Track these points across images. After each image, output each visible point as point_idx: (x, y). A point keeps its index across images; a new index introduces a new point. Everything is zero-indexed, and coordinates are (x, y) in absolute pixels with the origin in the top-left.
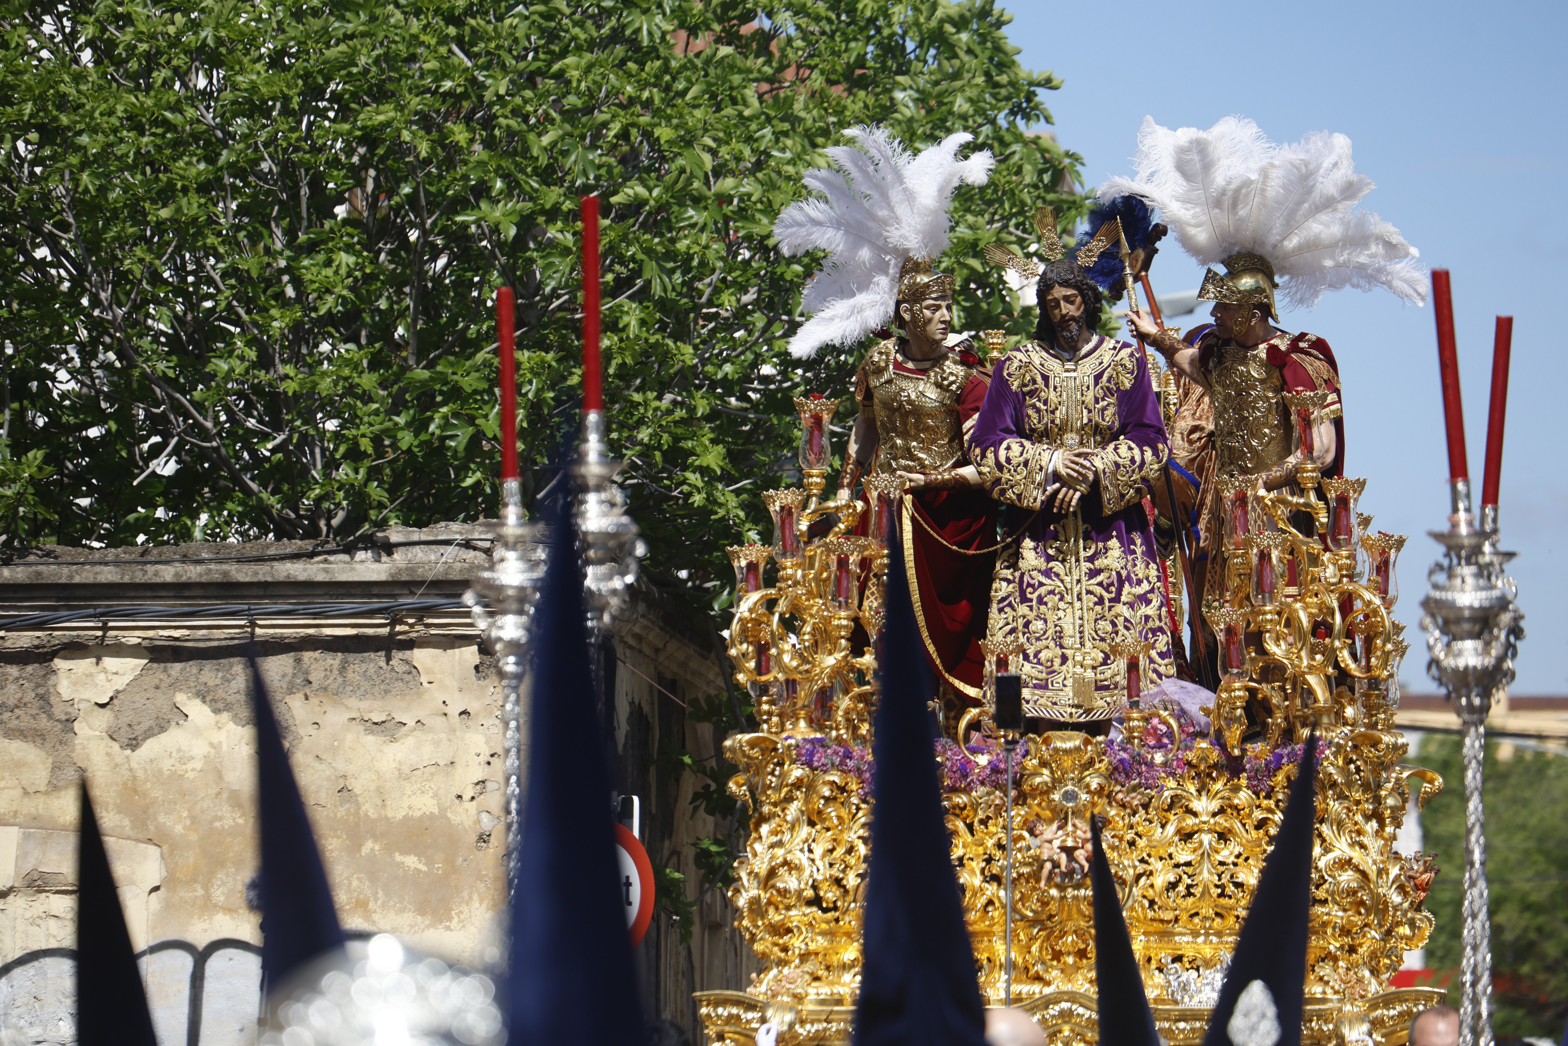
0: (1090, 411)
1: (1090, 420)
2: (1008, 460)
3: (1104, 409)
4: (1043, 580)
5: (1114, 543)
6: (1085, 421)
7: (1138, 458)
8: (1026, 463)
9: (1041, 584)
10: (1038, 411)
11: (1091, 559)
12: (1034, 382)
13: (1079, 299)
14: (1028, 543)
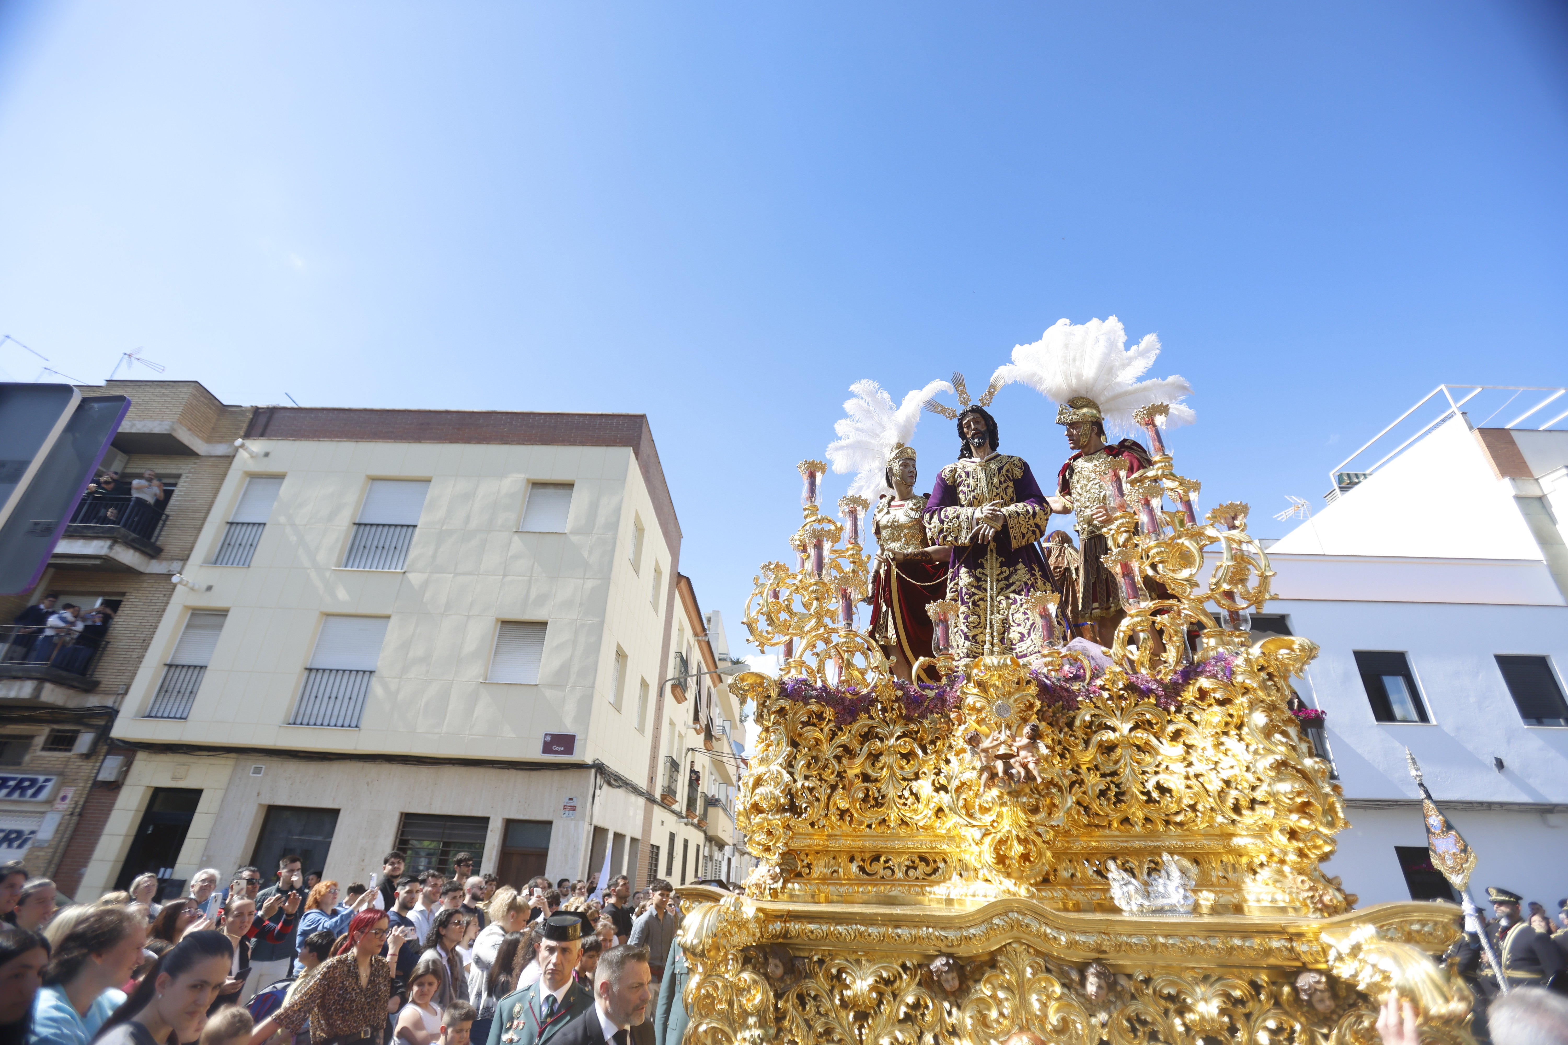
0: (997, 488)
1: (998, 494)
2: (946, 517)
3: (1006, 488)
4: (976, 591)
5: (1020, 566)
6: (995, 494)
7: (1031, 511)
8: (958, 517)
9: (974, 594)
10: (964, 493)
11: (1007, 578)
12: (961, 477)
13: (983, 422)
14: (963, 570)
